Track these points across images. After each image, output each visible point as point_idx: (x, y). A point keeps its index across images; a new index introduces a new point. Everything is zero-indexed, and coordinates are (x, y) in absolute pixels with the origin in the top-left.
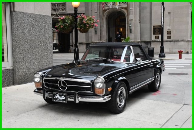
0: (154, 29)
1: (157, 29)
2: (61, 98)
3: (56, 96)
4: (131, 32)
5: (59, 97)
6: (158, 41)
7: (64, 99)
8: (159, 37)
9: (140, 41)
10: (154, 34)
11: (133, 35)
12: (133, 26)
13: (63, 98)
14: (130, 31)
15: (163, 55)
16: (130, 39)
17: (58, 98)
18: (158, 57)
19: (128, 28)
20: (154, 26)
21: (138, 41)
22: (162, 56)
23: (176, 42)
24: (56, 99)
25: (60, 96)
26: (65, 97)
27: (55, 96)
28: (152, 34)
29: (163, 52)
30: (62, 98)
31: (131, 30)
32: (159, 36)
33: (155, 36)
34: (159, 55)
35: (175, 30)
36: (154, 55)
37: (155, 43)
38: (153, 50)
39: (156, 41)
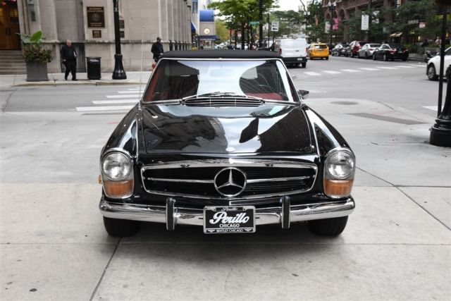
0: (89, 15)
1: (96, 16)
2: (233, 222)
3: (215, 217)
4: (34, 19)
5: (226, 219)
6: (99, 43)
7: (244, 221)
8: (100, 34)
9: (58, 41)
10: (89, 26)
11: (40, 26)
12: (38, 3)
13: (242, 218)
14: (30, 16)
15: (121, 74)
16: (42, 36)
17: (223, 222)
18: (111, 78)
19: (25, 8)
20: (88, 8)
21: (53, 41)
22: (119, 75)
23: (135, 45)
24: (217, 225)
25: (232, 214)
26: (248, 218)
27: (212, 218)
28: (86, 26)
29: (122, 68)
30: (237, 221)
31: (33, 14)
32: (100, 31)
33: (93, 31)
34: (112, 74)
35: (132, 19)
36: (102, 74)
37: (94, 46)
38: (99, 62)
39: (95, 43)
